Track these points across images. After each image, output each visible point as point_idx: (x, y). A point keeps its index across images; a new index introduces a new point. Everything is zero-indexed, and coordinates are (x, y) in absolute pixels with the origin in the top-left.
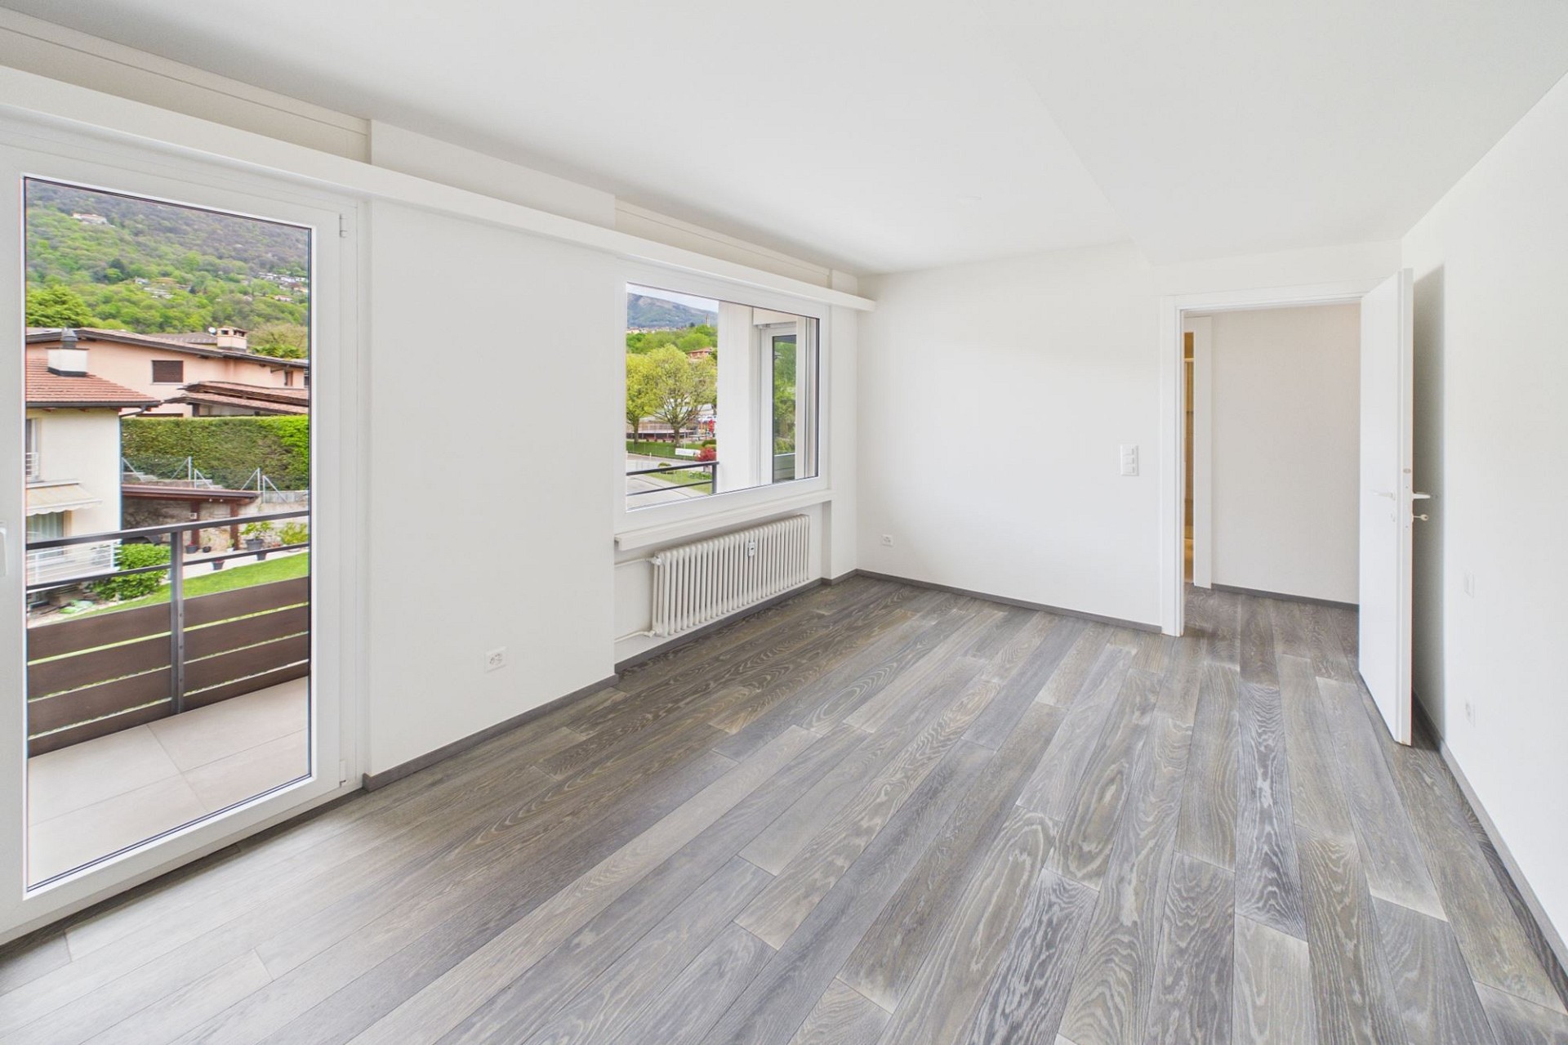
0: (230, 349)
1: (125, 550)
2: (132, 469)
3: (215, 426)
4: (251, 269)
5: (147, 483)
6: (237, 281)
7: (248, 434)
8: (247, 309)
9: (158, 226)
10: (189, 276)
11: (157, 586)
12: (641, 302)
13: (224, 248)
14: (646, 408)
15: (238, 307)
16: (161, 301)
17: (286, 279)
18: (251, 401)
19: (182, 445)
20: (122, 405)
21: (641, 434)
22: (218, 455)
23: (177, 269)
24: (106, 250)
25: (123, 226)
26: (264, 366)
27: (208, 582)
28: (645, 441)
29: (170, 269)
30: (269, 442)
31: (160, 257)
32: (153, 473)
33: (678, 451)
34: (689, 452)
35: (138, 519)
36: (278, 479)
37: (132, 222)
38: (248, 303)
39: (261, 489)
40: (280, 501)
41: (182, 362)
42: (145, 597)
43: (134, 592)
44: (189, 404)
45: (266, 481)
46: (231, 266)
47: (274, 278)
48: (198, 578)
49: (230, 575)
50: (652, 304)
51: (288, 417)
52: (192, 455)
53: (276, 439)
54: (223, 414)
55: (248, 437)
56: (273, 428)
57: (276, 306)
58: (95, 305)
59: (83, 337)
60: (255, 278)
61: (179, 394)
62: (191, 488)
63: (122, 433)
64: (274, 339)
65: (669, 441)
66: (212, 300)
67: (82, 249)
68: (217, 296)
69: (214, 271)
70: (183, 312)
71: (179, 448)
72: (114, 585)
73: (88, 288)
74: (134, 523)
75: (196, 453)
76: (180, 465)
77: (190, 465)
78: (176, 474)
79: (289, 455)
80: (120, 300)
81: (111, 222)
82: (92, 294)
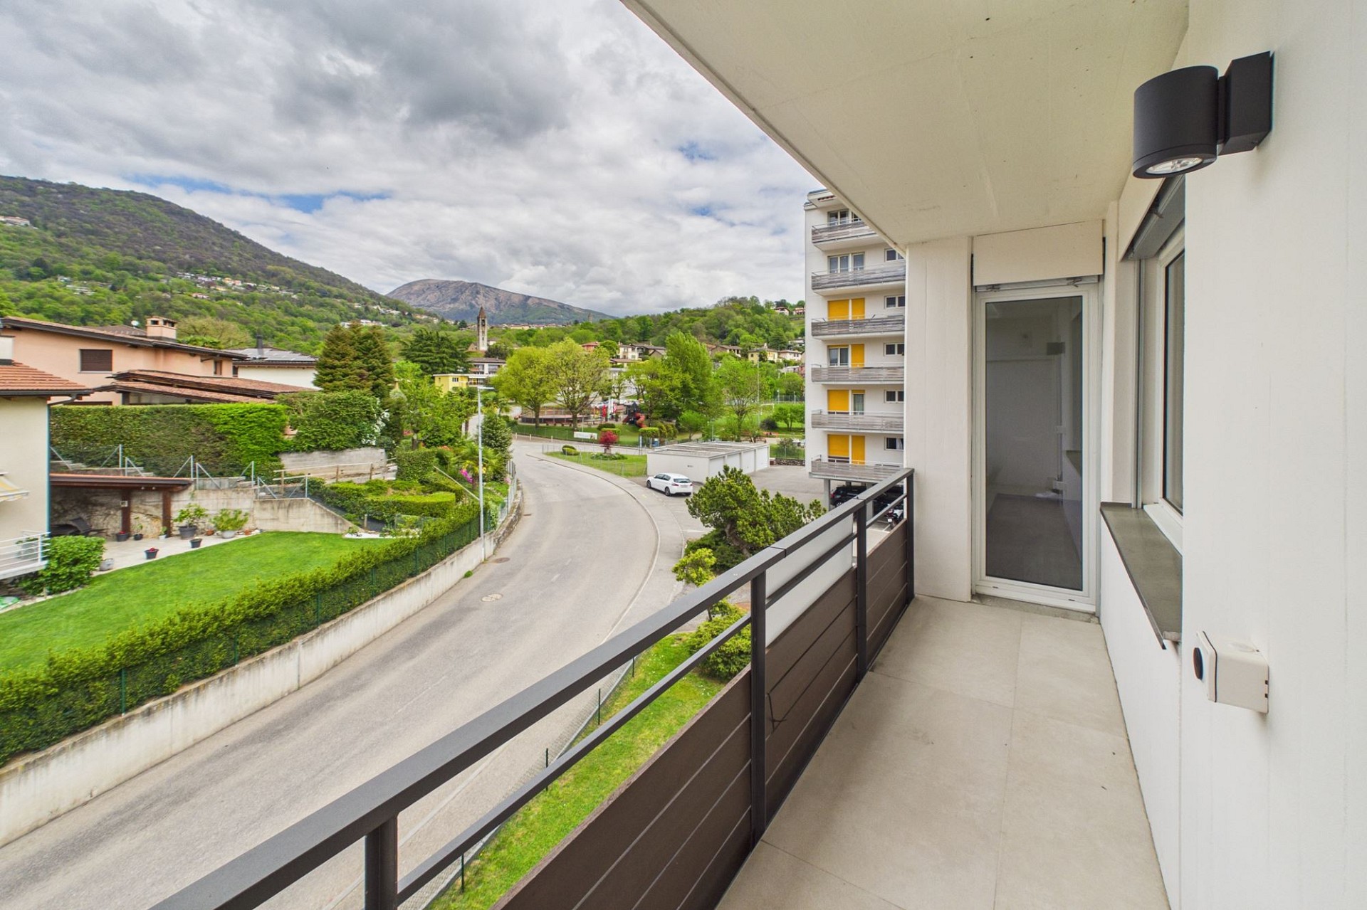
0: (160, 338)
1: (53, 543)
2: (60, 457)
3: (147, 414)
4: (170, 269)
5: (76, 472)
6: (156, 280)
7: (181, 422)
8: (165, 305)
9: (80, 228)
10: (110, 275)
11: (88, 578)
12: (530, 302)
13: (144, 250)
14: (548, 396)
15: (157, 303)
16: (83, 297)
17: (203, 279)
18: (183, 390)
19: (112, 433)
20: (52, 392)
21: (541, 419)
22: (149, 443)
23: (98, 268)
24: (28, 250)
25: (46, 228)
26: (194, 355)
27: (142, 572)
28: (545, 425)
29: (91, 268)
30: (202, 429)
31: (82, 257)
32: (81, 461)
33: (577, 435)
34: (587, 435)
35: (66, 507)
36: (211, 466)
37: (54, 225)
38: (167, 300)
39: (195, 476)
40: (214, 488)
41: (111, 351)
42: (75, 591)
43: (63, 586)
44: (119, 392)
45: (199, 468)
46: (150, 266)
47: (192, 277)
48: (131, 569)
49: (164, 564)
50: (540, 304)
51: (221, 405)
52: (123, 443)
53: (209, 426)
54: (153, 402)
55: (180, 425)
56: (207, 416)
57: (194, 303)
58: (19, 301)
59: (9, 325)
60: (174, 277)
61: (109, 382)
62: (121, 477)
63: (50, 421)
64: (196, 331)
65: (567, 425)
66: (132, 296)
67: (6, 249)
68: (137, 293)
69: (134, 270)
70: (104, 308)
71: (109, 436)
72: (42, 580)
73: (10, 285)
74: (62, 511)
75: (126, 440)
76: (110, 453)
77: (120, 452)
78: (106, 462)
79: (223, 442)
80: (43, 297)
81: (34, 223)
82: (16, 290)
